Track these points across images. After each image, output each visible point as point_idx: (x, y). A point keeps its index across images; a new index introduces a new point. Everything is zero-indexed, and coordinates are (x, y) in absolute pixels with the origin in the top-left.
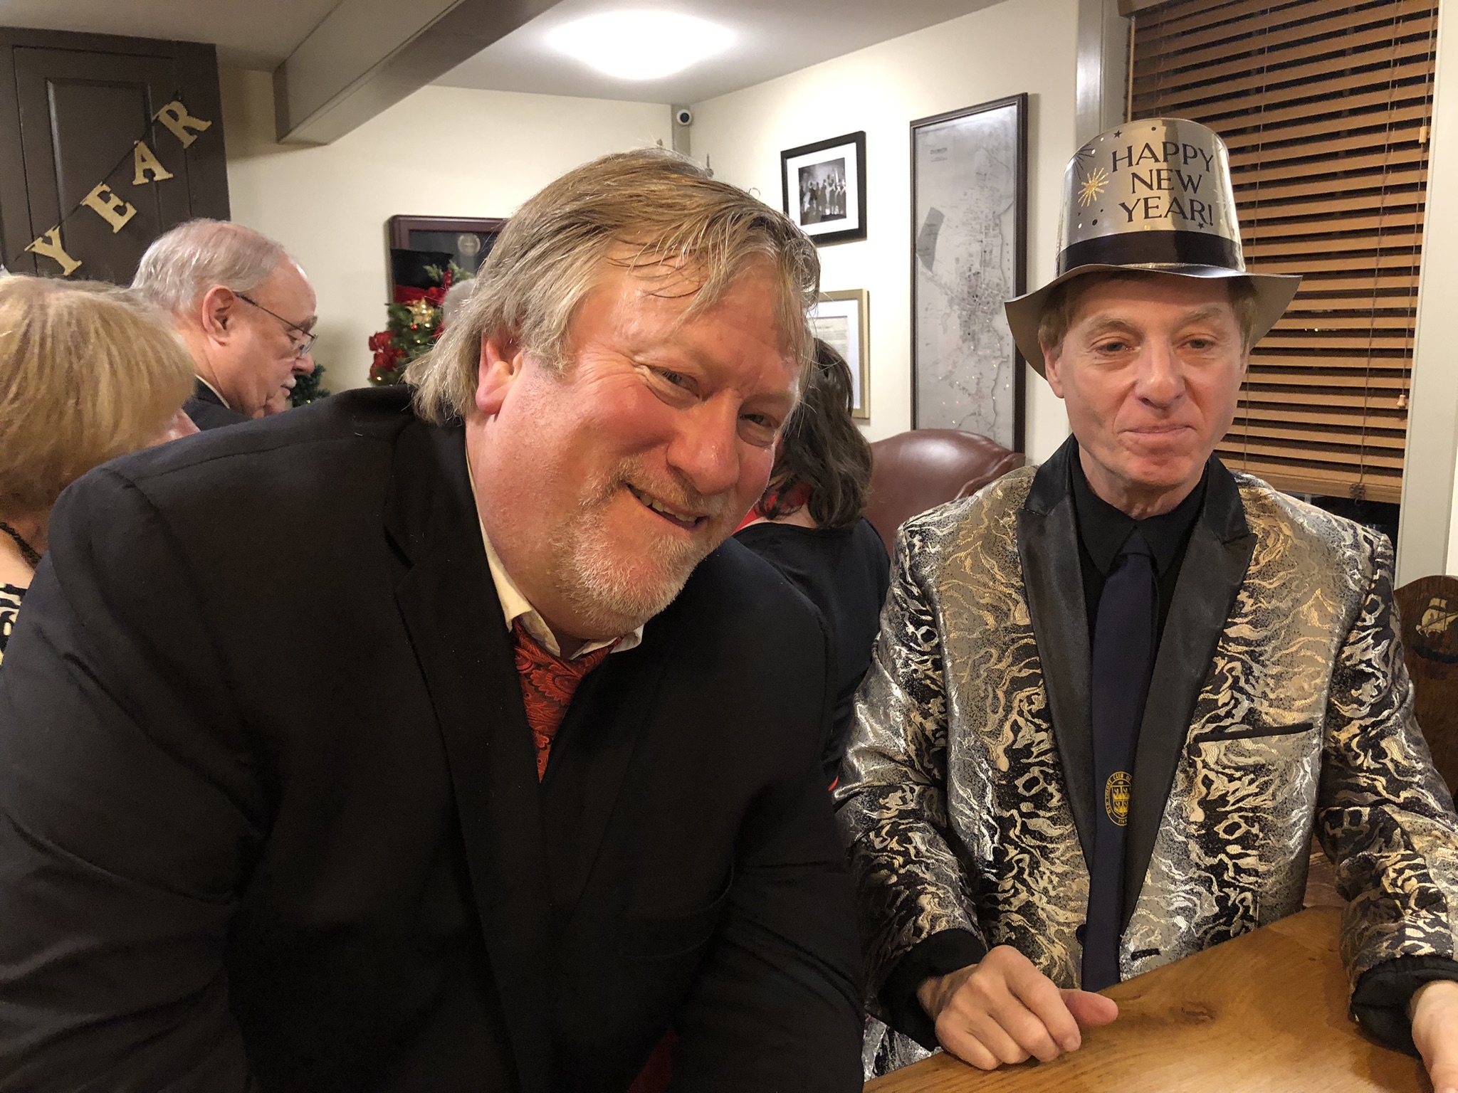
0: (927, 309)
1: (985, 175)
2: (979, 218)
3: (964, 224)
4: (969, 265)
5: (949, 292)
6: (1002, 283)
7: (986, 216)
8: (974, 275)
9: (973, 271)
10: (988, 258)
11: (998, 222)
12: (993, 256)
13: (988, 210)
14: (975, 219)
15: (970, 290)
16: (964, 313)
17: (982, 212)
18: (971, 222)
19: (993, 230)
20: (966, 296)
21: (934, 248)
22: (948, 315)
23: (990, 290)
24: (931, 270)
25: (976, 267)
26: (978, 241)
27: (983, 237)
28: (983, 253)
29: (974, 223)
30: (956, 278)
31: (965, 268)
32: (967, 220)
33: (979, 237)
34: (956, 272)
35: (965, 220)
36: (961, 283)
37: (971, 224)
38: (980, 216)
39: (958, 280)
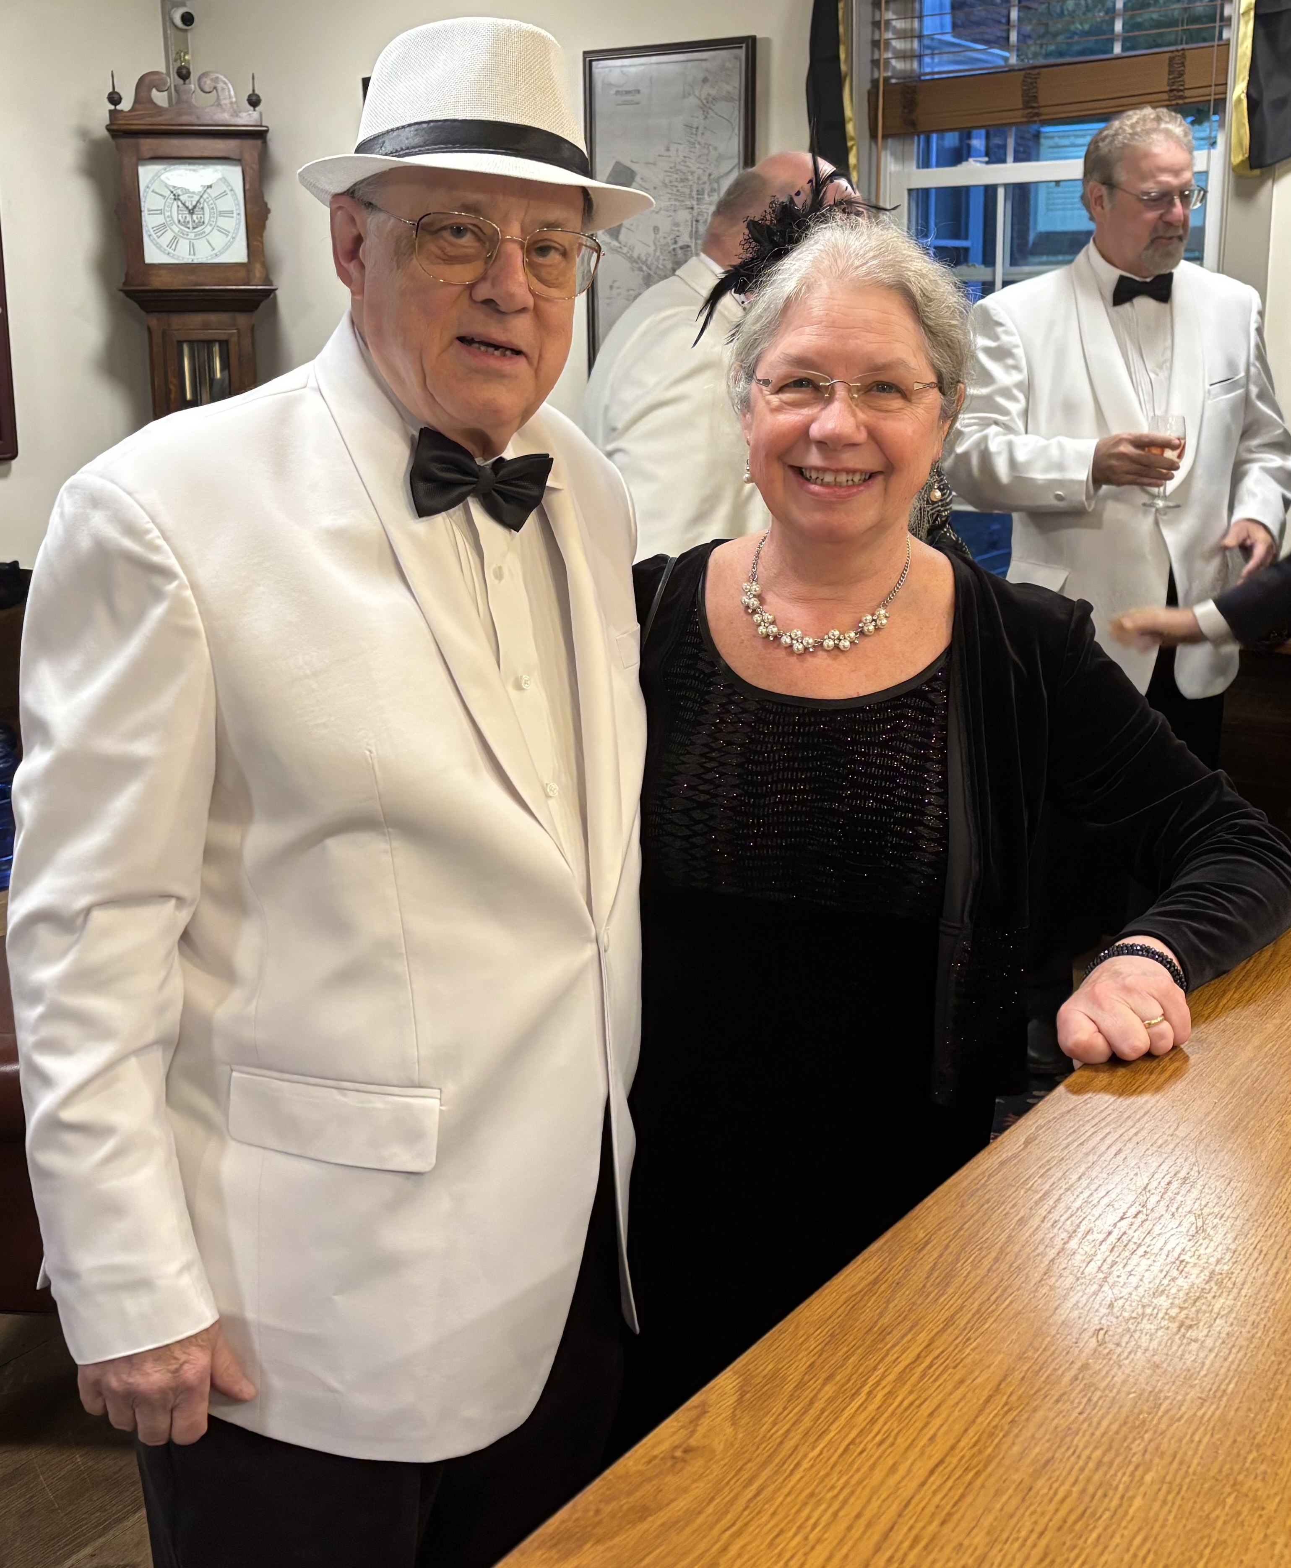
0: (611, 287)
1: (697, 128)
2: (687, 179)
3: (666, 186)
4: (672, 236)
5: (645, 268)
7: (699, 179)
8: (681, 248)
9: (680, 244)
11: (715, 185)
13: (701, 172)
14: (682, 180)
17: (692, 173)
18: (676, 184)
19: (709, 196)
24: (617, 239)
25: (685, 239)
26: (687, 208)
27: (695, 203)
28: (694, 223)
29: (680, 185)
30: (655, 251)
31: (669, 240)
32: (671, 182)
33: (688, 203)
34: (655, 244)
35: (667, 181)
36: (662, 258)
37: (676, 187)
38: (690, 177)
39: (658, 254)
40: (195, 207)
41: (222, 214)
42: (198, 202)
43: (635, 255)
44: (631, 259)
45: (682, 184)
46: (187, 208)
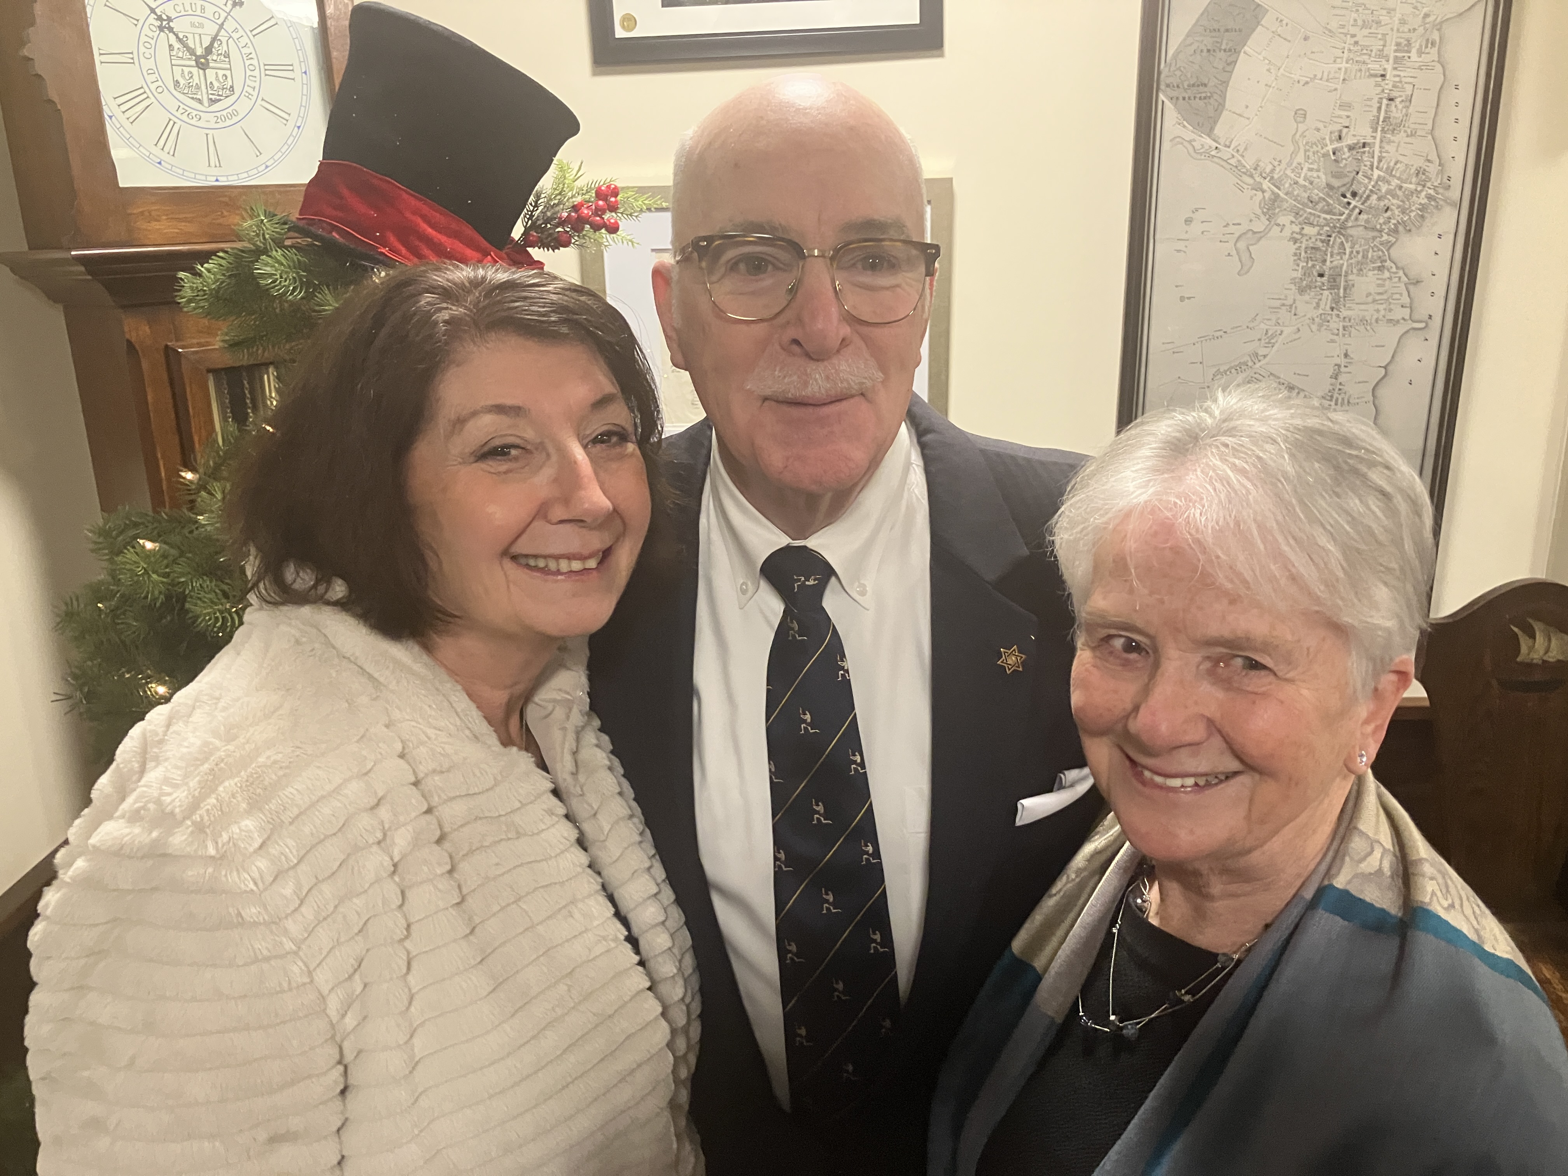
0: (1188, 221)
3: (1331, 33)
4: (1339, 127)
5: (1266, 184)
6: (1433, 169)
7: (1403, 22)
8: (1351, 148)
9: (1349, 140)
10: (1396, 113)
11: (1436, 36)
12: (1411, 110)
14: (1365, 25)
15: (1336, 183)
16: (1309, 230)
17: (1390, 11)
18: (1353, 30)
19: (1420, 53)
20: (1317, 194)
21: (1225, 83)
22: (1259, 236)
23: (1395, 182)
25: (1362, 131)
26: (1375, 76)
27: (1389, 67)
28: (1385, 102)
29: (1361, 34)
30: (1294, 153)
31: (1325, 133)
32: (1343, 26)
33: (1375, 67)
34: (1295, 142)
35: (1334, 25)
36: (1306, 166)
37: (1353, 36)
38: (1385, 19)
39: (1300, 158)
40: (209, 50)
41: (270, 69)
42: (214, 39)
43: (1249, 163)
44: (1238, 169)
45: (1366, 32)
46: (192, 52)
